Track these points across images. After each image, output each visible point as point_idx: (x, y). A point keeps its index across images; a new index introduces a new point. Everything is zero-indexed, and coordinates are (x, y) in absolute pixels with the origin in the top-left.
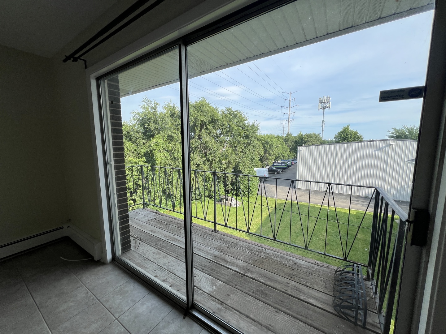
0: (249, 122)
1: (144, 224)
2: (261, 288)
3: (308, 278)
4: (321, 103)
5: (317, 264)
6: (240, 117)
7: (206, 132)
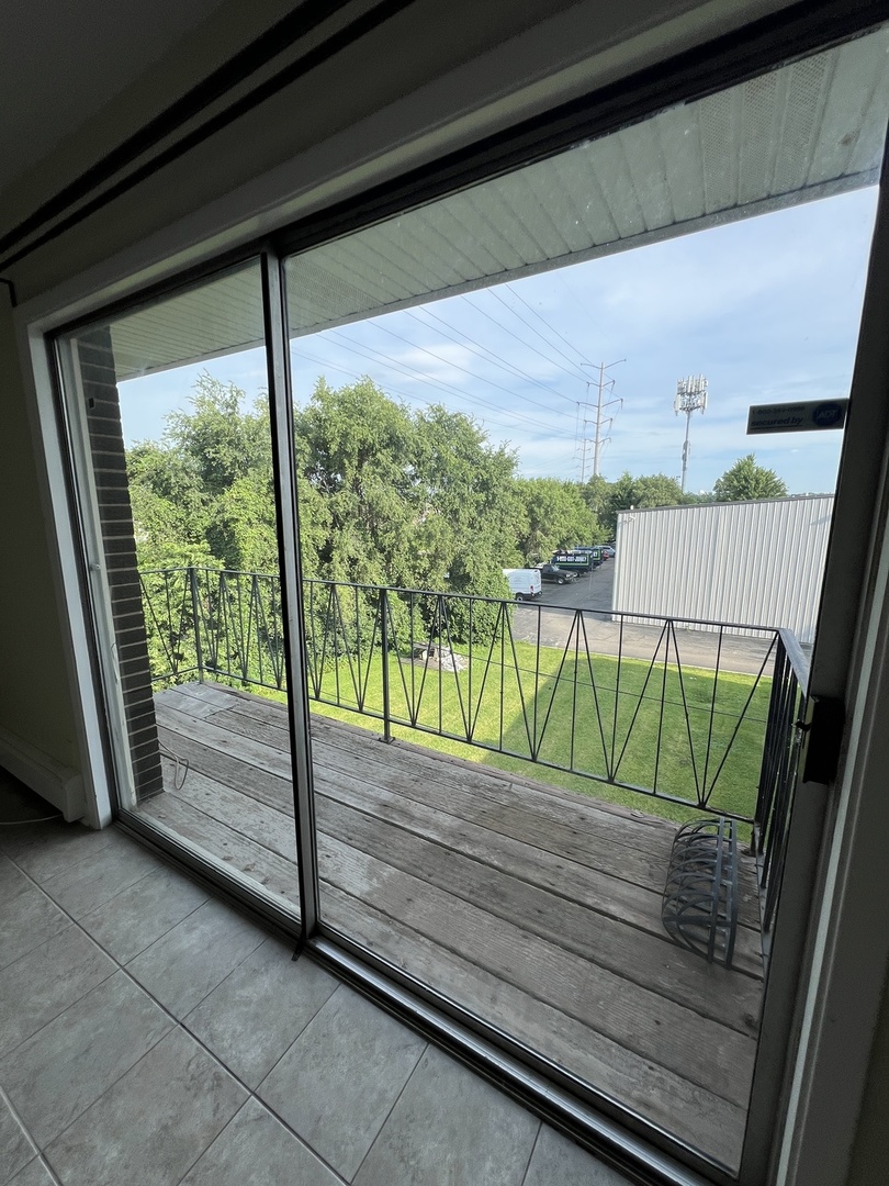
0: (490, 445)
1: (200, 724)
2: (493, 881)
3: (608, 852)
4: (682, 394)
5: (634, 819)
6: (467, 431)
7: (374, 472)
